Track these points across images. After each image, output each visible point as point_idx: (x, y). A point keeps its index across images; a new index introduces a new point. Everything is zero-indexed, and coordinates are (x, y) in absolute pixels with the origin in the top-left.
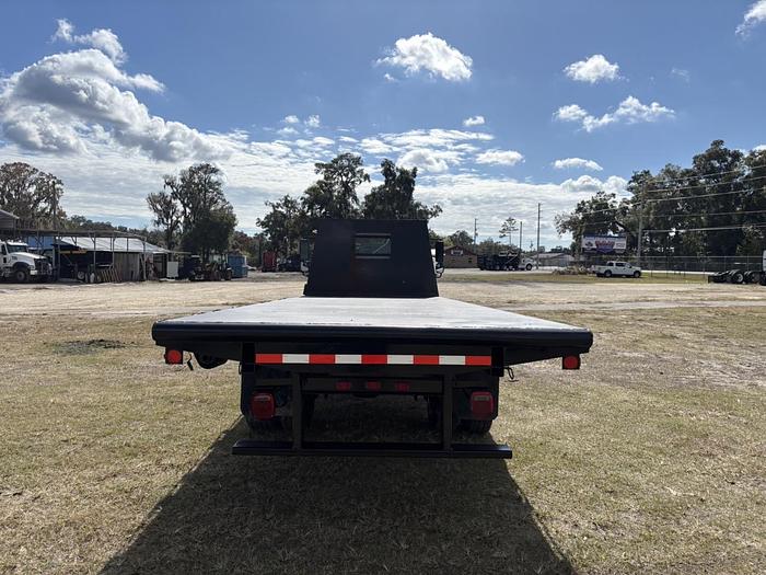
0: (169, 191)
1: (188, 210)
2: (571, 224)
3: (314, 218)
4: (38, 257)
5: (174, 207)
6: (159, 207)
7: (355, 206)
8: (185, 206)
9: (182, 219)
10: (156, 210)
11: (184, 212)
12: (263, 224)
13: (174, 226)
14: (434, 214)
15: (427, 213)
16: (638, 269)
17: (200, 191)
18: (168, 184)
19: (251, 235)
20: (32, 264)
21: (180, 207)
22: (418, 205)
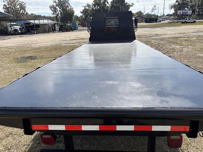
0: (55, 4)
1: (61, 10)
2: (174, 6)
3: (96, 10)
4: (20, 27)
5: (57, 9)
6: (53, 9)
7: (108, 5)
8: (60, 8)
9: (59, 13)
10: (52, 10)
11: (60, 11)
12: (82, 13)
13: (58, 15)
14: (132, 6)
15: (129, 6)
16: (195, 20)
17: (63, 3)
18: (54, 2)
19: (79, 16)
20: (18, 29)
21: (59, 9)
22: (126, 3)
